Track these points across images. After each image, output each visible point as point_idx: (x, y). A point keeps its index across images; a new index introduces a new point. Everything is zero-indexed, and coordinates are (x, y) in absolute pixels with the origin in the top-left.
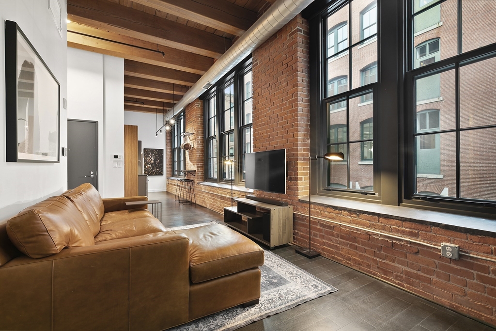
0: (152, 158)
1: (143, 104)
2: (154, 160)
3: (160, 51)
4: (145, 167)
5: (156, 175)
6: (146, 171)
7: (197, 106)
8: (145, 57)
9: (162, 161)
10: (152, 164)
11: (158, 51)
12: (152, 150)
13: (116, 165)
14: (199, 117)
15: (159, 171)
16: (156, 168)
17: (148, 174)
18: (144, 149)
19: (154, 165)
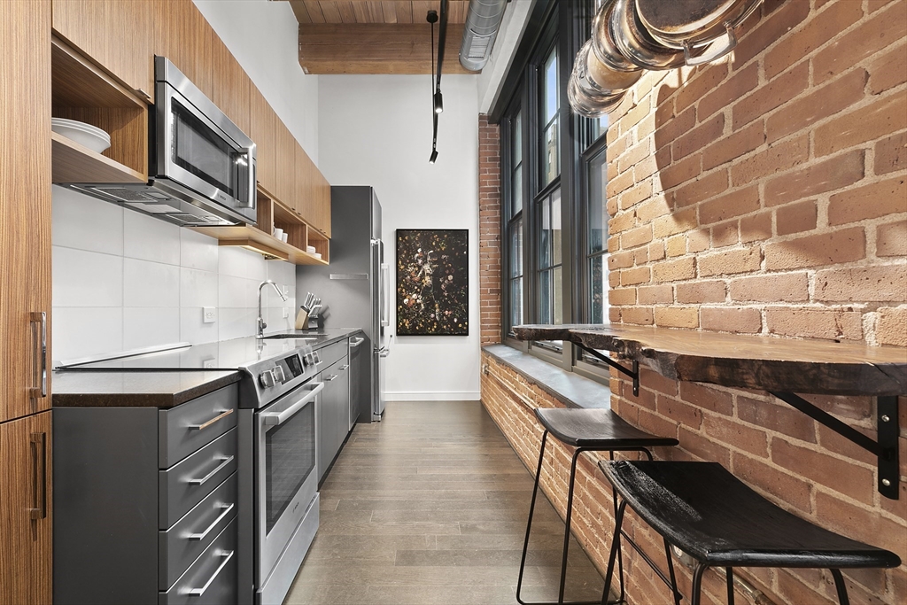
0: (427, 267)
2: (435, 276)
4: (399, 302)
5: (451, 335)
6: (405, 316)
9: (462, 279)
10: (425, 292)
12: (427, 235)
15: (450, 319)
16: (442, 308)
17: (411, 326)
18: (399, 233)
19: (432, 295)
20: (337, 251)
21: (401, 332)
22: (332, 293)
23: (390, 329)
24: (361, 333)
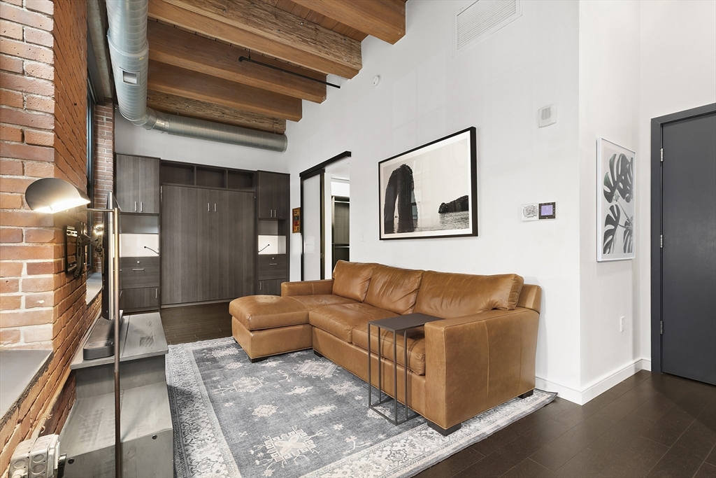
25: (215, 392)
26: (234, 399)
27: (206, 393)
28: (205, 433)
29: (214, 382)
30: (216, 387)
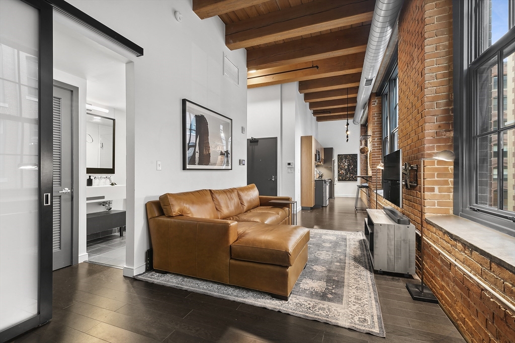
0: (346, 164)
1: (330, 113)
2: (348, 166)
3: (315, 66)
4: (338, 172)
5: (349, 180)
6: (340, 176)
7: (373, 104)
8: (306, 75)
9: (356, 166)
10: (346, 170)
11: (313, 67)
12: (346, 156)
13: (289, 170)
14: (376, 116)
15: (352, 177)
16: (350, 174)
17: (342, 179)
18: (338, 155)
19: (348, 171)
20: (325, 161)
21: (339, 180)
22: (324, 171)
23: (336, 179)
24: (330, 179)
25: (342, 257)
26: (335, 252)
27: (347, 258)
28: (353, 247)
29: (340, 262)
30: (341, 259)
